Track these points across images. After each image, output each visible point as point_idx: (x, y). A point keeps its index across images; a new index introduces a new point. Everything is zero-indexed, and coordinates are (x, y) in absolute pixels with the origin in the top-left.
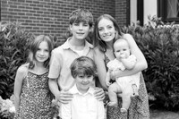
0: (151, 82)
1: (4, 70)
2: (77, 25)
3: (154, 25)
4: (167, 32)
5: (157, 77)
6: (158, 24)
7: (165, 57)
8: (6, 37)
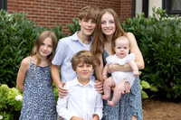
0: (154, 73)
1: (11, 59)
2: (87, 21)
3: (158, 17)
4: (171, 24)
5: (160, 69)
6: (163, 16)
7: (168, 49)
8: (13, 27)
